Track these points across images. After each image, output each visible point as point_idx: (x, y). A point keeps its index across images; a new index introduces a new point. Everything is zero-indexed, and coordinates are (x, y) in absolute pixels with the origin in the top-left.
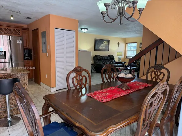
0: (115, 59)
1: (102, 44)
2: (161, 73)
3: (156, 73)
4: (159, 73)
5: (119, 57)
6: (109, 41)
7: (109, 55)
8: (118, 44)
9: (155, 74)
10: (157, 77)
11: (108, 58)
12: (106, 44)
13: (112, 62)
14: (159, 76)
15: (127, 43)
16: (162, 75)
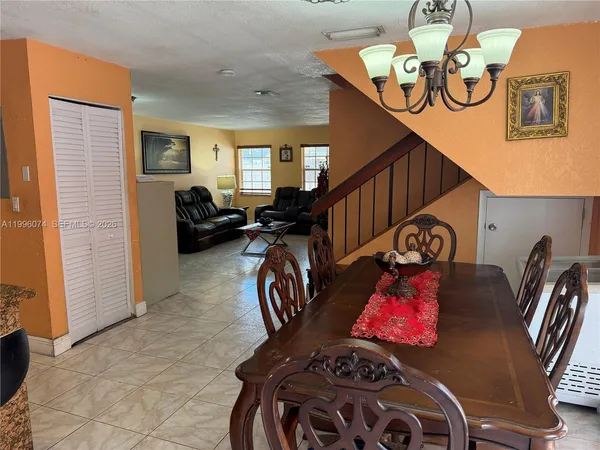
0: (214, 201)
1: (167, 149)
2: (433, 237)
3: (421, 238)
4: (428, 239)
5: (225, 192)
6: (187, 141)
7: (193, 188)
8: (216, 149)
9: (417, 240)
10: (424, 248)
11: (193, 198)
12: (179, 149)
13: (209, 212)
14: (428, 245)
15: (239, 147)
16: (436, 241)
